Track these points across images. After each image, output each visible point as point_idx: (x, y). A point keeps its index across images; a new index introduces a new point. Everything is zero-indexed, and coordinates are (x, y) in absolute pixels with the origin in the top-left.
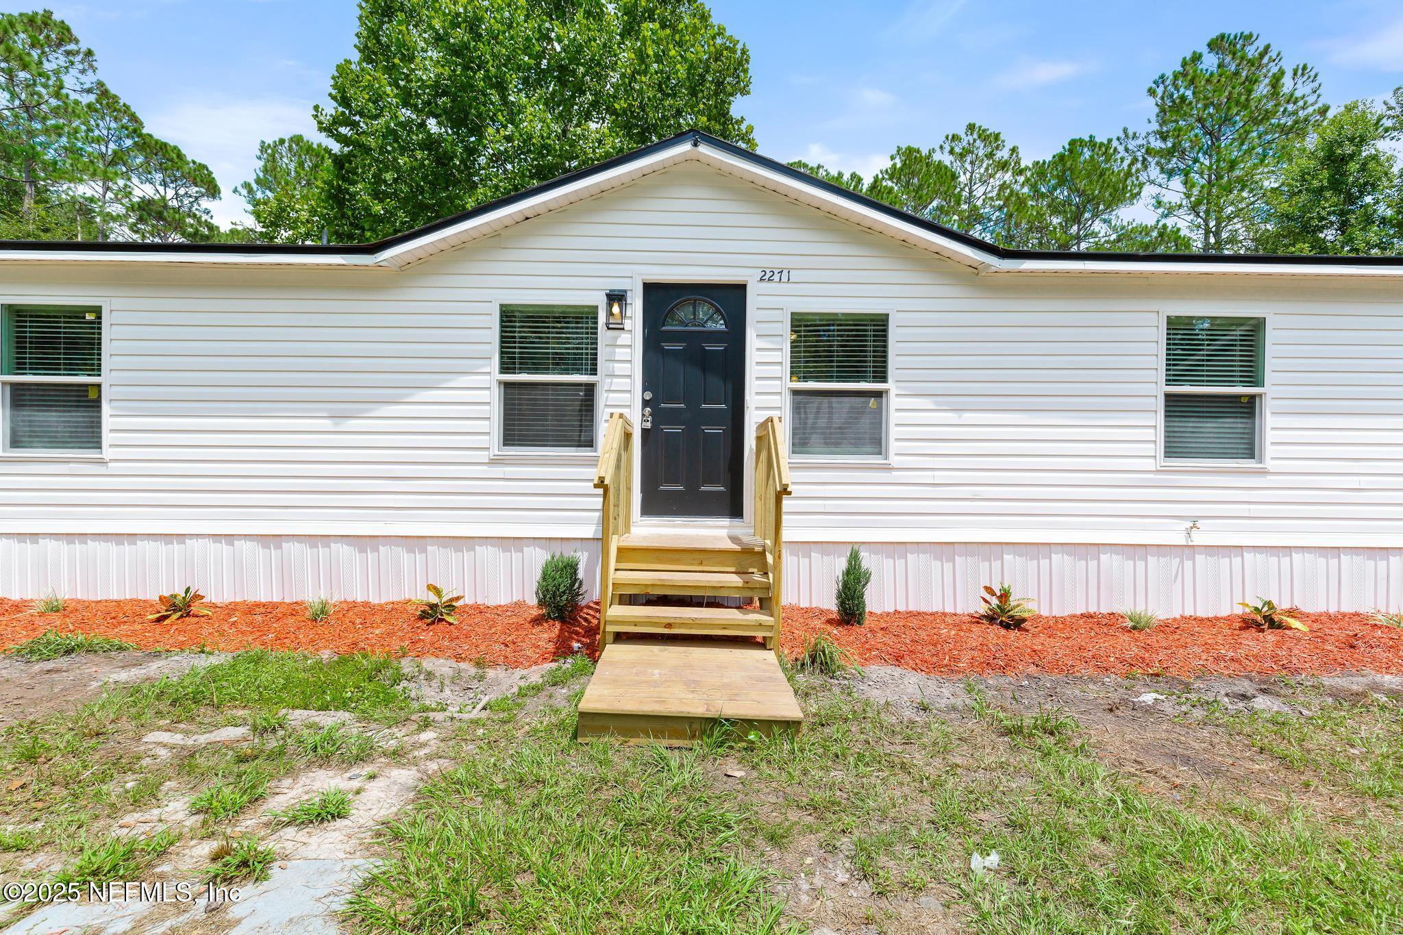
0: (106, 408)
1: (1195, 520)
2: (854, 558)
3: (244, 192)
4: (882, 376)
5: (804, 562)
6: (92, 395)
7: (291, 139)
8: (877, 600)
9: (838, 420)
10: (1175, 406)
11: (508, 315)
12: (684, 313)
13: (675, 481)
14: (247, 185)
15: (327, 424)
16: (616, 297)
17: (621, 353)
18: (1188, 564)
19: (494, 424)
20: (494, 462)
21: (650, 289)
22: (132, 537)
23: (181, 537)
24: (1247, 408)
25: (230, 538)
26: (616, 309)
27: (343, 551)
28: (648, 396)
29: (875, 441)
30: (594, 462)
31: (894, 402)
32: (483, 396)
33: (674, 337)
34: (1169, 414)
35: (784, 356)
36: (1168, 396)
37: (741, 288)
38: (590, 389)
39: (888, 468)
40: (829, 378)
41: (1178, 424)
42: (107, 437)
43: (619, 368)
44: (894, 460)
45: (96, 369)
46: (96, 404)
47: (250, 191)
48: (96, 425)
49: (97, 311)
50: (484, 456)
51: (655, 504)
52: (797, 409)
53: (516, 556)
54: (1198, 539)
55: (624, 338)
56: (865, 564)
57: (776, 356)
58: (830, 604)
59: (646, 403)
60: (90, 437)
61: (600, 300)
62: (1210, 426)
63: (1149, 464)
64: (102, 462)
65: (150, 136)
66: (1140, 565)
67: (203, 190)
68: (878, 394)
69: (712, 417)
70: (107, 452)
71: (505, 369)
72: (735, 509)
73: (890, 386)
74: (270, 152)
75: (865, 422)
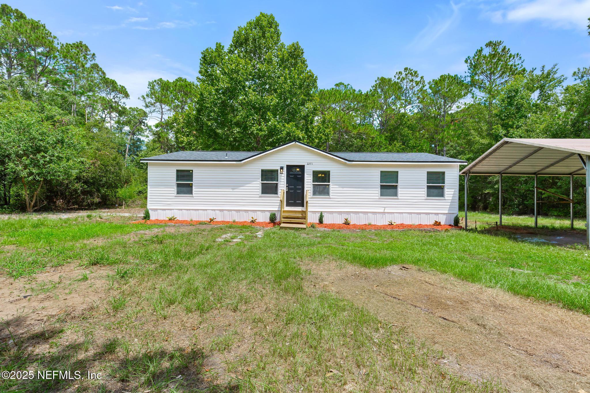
0: (194, 187)
1: (385, 207)
2: (321, 214)
3: (142, 99)
4: (329, 182)
5: (315, 215)
6: (191, 185)
7: (158, 80)
8: (326, 221)
9: (321, 190)
10: (382, 187)
11: (262, 171)
12: (294, 170)
13: (292, 201)
15: (231, 190)
16: (282, 168)
17: (282, 178)
18: (384, 215)
19: (260, 190)
20: (260, 197)
21: (288, 166)
22: (198, 210)
23: (206, 210)
24: (396, 187)
25: (215, 210)
26: (282, 170)
27: (234, 212)
28: (287, 185)
29: (328, 193)
30: (278, 197)
31: (331, 186)
32: (258, 185)
33: (292, 175)
34: (381, 188)
35: (311, 178)
36: (381, 185)
37: (304, 166)
38: (277, 184)
39: (330, 198)
40: (320, 182)
41: (382, 190)
42: (194, 192)
43: (282, 180)
44: (331, 197)
45: (192, 181)
46: (192, 187)
47: (144, 98)
48: (192, 190)
49: (192, 171)
50: (258, 196)
51: (288, 205)
52: (314, 187)
53: (264, 213)
54: (386, 211)
55: (283, 175)
56: (323, 214)
57: (310, 178)
58: (318, 222)
59: (287, 187)
60: (191, 192)
61: (279, 168)
62: (389, 190)
63: (377, 198)
64: (193, 197)
65: (108, 78)
66: (375, 215)
67: (124, 96)
68: (328, 185)
69: (299, 189)
70: (194, 195)
71: (262, 181)
72: (303, 206)
73: (330, 183)
74: (151, 85)
75: (326, 190)
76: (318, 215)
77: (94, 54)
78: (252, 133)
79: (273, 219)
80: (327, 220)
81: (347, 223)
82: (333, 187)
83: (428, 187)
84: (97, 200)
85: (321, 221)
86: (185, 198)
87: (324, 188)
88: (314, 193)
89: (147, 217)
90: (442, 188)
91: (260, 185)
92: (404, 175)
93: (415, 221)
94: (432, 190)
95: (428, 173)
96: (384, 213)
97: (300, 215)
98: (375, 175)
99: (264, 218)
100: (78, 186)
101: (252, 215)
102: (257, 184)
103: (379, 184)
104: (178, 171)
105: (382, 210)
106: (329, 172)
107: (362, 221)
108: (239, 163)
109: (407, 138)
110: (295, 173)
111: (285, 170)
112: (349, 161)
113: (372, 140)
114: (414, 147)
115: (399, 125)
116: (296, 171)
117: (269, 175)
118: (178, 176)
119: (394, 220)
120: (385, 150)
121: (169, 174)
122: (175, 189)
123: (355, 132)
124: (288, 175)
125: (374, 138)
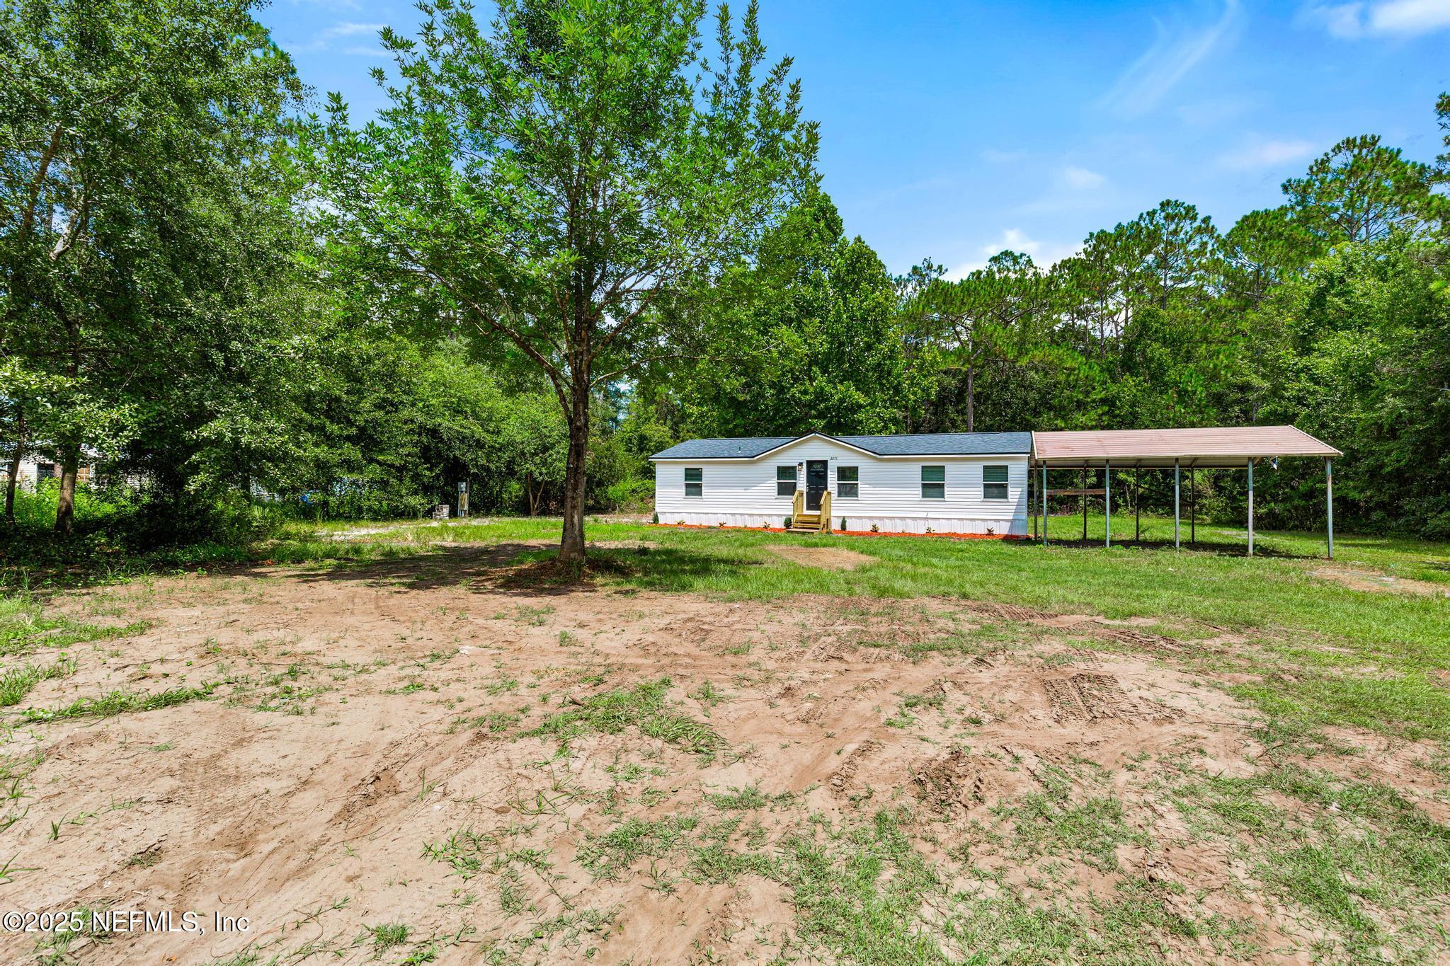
76: (840, 521)
78: (793, 396)
79: (788, 524)
80: (851, 526)
81: (875, 530)
82: (862, 487)
83: (986, 486)
85: (843, 527)
86: (693, 500)
88: (839, 495)
89: (656, 521)
90: (1004, 487)
92: (951, 470)
93: (968, 529)
94: (991, 489)
95: (983, 468)
96: (926, 519)
97: (815, 520)
98: (915, 471)
99: (778, 524)
101: (765, 519)
102: (773, 483)
104: (687, 469)
105: (924, 515)
107: (898, 527)
108: (752, 459)
109: (1160, 365)
110: (817, 472)
111: (805, 466)
112: (878, 455)
113: (1069, 375)
114: (1176, 384)
115: (1140, 335)
116: (818, 467)
117: (786, 473)
118: (686, 475)
119: (940, 528)
120: (1102, 395)
121: (678, 473)
122: (683, 490)
123: (1023, 362)
124: (809, 472)
125: (1073, 369)
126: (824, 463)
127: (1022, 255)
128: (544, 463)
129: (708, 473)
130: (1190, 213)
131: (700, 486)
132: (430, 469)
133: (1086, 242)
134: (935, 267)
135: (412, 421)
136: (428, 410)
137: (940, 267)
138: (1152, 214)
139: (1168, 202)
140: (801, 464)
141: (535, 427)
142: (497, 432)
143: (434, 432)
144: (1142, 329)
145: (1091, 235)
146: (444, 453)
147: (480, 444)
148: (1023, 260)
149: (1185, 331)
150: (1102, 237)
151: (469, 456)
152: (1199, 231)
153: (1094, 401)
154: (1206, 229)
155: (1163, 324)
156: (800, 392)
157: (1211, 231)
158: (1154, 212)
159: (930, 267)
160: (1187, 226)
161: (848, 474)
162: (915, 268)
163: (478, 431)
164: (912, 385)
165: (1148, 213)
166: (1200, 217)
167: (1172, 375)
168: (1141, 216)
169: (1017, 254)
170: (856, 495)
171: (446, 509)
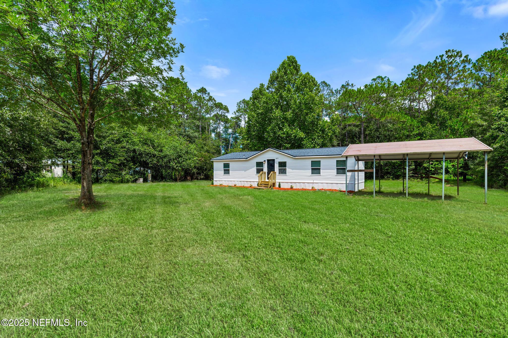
1: (313, 180)
9: (282, 171)
10: (312, 169)
11: (257, 163)
14: (235, 112)
15: (244, 172)
17: (265, 165)
19: (255, 172)
20: (256, 175)
21: (268, 160)
22: (230, 181)
24: (319, 169)
27: (245, 182)
28: (267, 169)
35: (278, 165)
38: (263, 168)
40: (282, 167)
41: (313, 171)
43: (265, 167)
44: (287, 175)
45: (229, 168)
49: (229, 163)
50: (254, 174)
52: (279, 170)
53: (255, 183)
56: (281, 183)
58: (278, 187)
60: (229, 173)
61: (263, 161)
62: (316, 171)
63: (310, 175)
64: (230, 175)
66: (309, 184)
69: (273, 171)
71: (256, 167)
73: (286, 168)
76: (279, 184)
77: (209, 93)
80: (282, 186)
81: (292, 188)
82: (288, 170)
83: (337, 169)
84: (202, 177)
85: (280, 186)
86: (227, 176)
87: (284, 171)
88: (279, 173)
89: (213, 184)
90: (345, 169)
91: (256, 170)
92: (324, 163)
93: (330, 187)
94: (339, 170)
95: (337, 161)
96: (313, 183)
98: (308, 163)
99: (255, 185)
100: (195, 171)
101: (250, 183)
102: (255, 169)
103: (310, 167)
104: (224, 164)
105: (311, 181)
106: (286, 162)
107: (302, 186)
108: (247, 159)
109: (444, 119)
110: (271, 163)
111: (266, 162)
112: (294, 157)
113: (403, 124)
114: (451, 126)
115: (435, 107)
116: (271, 162)
117: (260, 164)
118: (224, 166)
119: (317, 187)
120: (417, 132)
121: (221, 165)
122: (223, 172)
123: (383, 120)
124: (268, 164)
125: (404, 122)
126: (274, 160)
127: (385, 77)
128: (179, 162)
129: (232, 165)
130: (459, 54)
131: (228, 170)
132: (134, 165)
133: (412, 70)
134: (350, 84)
135: (125, 147)
136: (134, 144)
137: (352, 84)
138: (442, 56)
139: (449, 51)
140: (265, 161)
141: (175, 148)
142: (161, 151)
143: (134, 151)
144: (437, 104)
145: (415, 67)
146: (139, 159)
147: (154, 156)
148: (386, 79)
149: (455, 105)
150: (419, 67)
151: (150, 160)
152: (463, 61)
153: (414, 135)
154: (466, 61)
155: (445, 102)
156: (282, 134)
157: (469, 61)
158: (443, 55)
159: (348, 85)
160: (458, 60)
161: (283, 165)
162: (343, 85)
163: (152, 151)
164: (329, 129)
165: (440, 56)
166: (463, 56)
167: (449, 123)
168: (437, 57)
169: (383, 77)
170: (286, 173)
171: (141, 180)
